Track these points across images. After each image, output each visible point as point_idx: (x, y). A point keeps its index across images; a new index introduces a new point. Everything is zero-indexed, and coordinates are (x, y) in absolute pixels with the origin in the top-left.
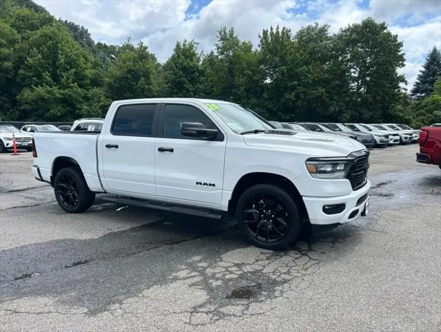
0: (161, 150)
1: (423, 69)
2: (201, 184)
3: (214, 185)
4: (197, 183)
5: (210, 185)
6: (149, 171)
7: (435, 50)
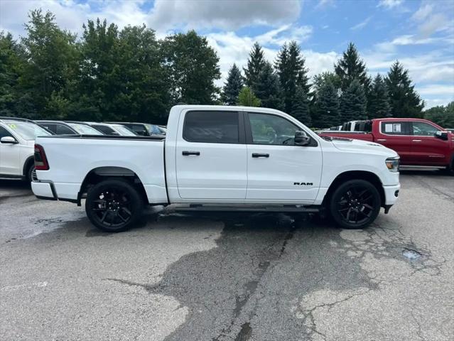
0: (255, 156)
1: (227, 82)
2: (298, 184)
3: (312, 184)
4: (295, 184)
5: (308, 184)
6: (240, 177)
7: (235, 66)
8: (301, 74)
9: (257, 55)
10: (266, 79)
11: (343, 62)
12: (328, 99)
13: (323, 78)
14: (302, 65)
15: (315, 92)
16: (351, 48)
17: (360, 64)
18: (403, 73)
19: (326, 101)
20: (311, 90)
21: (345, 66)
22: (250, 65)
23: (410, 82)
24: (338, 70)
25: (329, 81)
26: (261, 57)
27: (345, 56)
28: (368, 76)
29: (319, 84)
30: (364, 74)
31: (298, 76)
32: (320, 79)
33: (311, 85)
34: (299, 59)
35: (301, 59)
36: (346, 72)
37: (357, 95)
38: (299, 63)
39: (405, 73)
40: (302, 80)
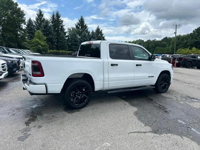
0: (137, 65)
7: (30, 19)
8: (62, 26)
9: (40, 15)
10: (47, 27)
11: (78, 23)
12: (75, 39)
13: (71, 29)
14: (62, 22)
15: (68, 35)
16: (82, 18)
17: (86, 25)
18: (100, 31)
19: (74, 39)
20: (67, 35)
21: (79, 25)
22: (37, 19)
23: (103, 34)
24: (77, 27)
25: (74, 31)
26: (43, 16)
27: (79, 21)
28: (89, 30)
29: (70, 32)
30: (87, 30)
31: (60, 27)
32: (70, 30)
33: (66, 32)
34: (61, 19)
35: (61, 20)
36: (80, 28)
37: (86, 38)
38: (61, 21)
39: (101, 31)
40: (62, 29)
